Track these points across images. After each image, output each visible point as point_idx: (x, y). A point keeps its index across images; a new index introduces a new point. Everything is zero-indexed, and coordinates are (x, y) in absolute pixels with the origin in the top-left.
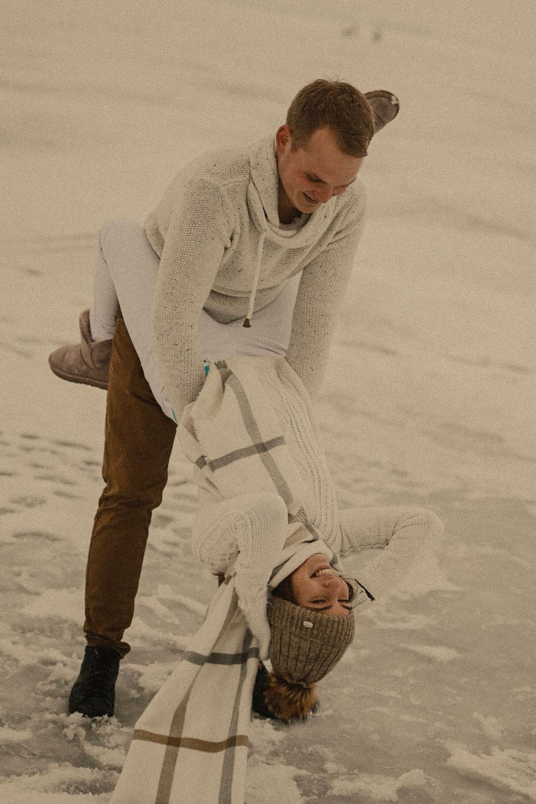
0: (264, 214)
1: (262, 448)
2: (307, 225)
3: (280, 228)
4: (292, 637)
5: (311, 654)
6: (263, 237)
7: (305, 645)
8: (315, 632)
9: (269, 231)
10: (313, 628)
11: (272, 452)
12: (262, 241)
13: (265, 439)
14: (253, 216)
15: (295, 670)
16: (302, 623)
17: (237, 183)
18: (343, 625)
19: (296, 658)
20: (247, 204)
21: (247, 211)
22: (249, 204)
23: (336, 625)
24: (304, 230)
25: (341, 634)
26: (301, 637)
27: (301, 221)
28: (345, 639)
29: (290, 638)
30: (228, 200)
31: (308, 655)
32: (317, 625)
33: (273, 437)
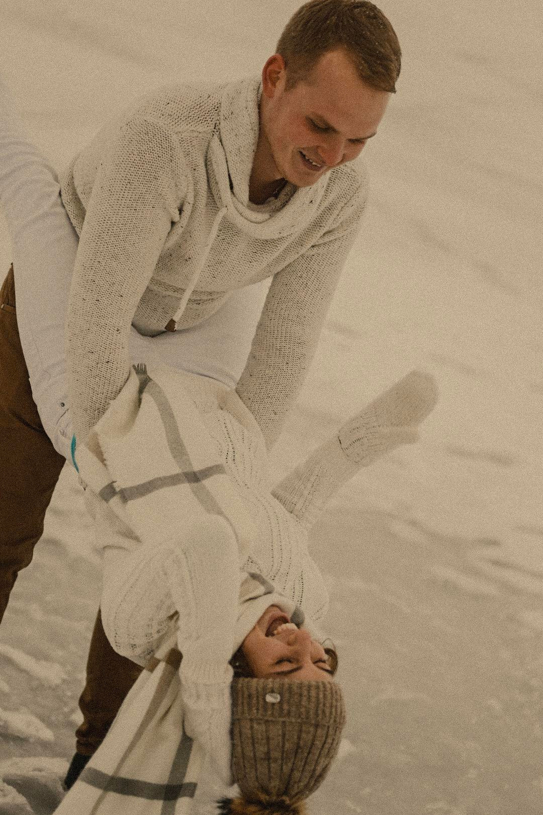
0: (228, 183)
1: (194, 477)
2: (285, 210)
3: (248, 207)
4: (255, 725)
5: (287, 745)
6: (221, 214)
7: (275, 731)
8: (286, 707)
9: (232, 209)
10: (281, 703)
11: (207, 482)
12: (219, 218)
13: (197, 467)
14: (213, 184)
15: (270, 778)
16: (264, 699)
17: (196, 134)
18: (325, 691)
19: (268, 757)
20: (206, 165)
21: (205, 174)
22: (209, 167)
23: (313, 693)
24: (280, 215)
25: (324, 705)
26: (267, 721)
27: (278, 203)
28: (331, 713)
29: (252, 728)
30: (179, 153)
31: (283, 747)
32: (287, 695)
33: (210, 464)
